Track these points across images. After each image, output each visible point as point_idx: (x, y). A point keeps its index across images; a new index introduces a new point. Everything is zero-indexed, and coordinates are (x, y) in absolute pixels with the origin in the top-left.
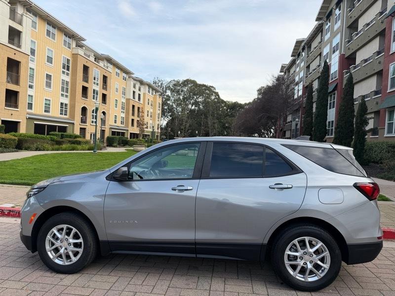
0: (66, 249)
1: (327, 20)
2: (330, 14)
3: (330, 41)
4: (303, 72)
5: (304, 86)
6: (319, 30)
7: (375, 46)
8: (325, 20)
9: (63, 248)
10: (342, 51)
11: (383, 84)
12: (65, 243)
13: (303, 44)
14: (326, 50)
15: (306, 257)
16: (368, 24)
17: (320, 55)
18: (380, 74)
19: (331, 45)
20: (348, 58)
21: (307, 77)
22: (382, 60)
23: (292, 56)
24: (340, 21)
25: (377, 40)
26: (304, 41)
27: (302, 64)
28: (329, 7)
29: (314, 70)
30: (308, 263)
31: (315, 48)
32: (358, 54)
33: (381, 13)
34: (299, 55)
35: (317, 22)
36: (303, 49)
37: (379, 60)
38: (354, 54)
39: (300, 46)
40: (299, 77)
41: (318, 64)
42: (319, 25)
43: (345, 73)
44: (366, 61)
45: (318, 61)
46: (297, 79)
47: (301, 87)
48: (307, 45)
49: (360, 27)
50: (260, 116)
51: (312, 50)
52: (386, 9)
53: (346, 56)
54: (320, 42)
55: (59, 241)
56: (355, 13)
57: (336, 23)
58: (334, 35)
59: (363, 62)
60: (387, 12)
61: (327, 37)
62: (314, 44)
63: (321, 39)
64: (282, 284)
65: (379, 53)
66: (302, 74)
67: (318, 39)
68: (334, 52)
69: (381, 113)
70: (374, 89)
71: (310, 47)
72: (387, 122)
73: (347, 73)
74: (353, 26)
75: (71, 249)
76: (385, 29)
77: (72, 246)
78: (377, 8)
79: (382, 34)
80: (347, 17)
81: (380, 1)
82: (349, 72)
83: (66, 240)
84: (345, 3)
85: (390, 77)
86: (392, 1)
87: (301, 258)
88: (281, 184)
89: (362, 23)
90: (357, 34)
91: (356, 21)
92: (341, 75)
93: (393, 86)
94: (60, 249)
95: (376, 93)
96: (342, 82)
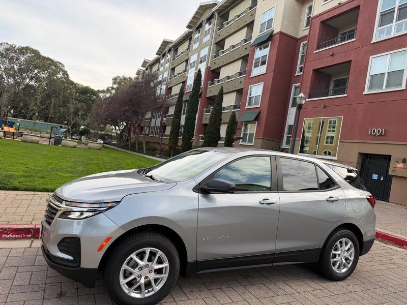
0: (146, 278)
1: (196, 30)
2: (201, 26)
3: (198, 51)
4: (167, 72)
5: (167, 87)
6: (188, 37)
7: (237, 67)
9: (143, 277)
10: (209, 63)
11: (242, 101)
13: (170, 46)
14: (193, 59)
15: (342, 254)
16: (234, 47)
17: (187, 61)
18: (240, 92)
19: (199, 55)
20: (213, 71)
21: (171, 79)
22: (243, 80)
23: (157, 54)
24: (209, 35)
25: (239, 63)
26: (171, 43)
27: (167, 65)
28: (199, 19)
29: (179, 74)
30: (343, 259)
31: (182, 53)
32: (222, 70)
33: (246, 41)
34: (164, 55)
35: (187, 29)
36: (170, 51)
37: (240, 80)
38: (219, 68)
39: (165, 46)
40: (163, 77)
41: (184, 69)
42: (189, 32)
43: (209, 84)
44: (229, 78)
45: (184, 67)
46: (160, 78)
47: (164, 87)
48: (174, 48)
49: (226, 47)
50: (125, 109)
51: (178, 54)
52: (250, 38)
53: (212, 69)
54: (188, 49)
55: (137, 269)
56: (224, 33)
57: (205, 36)
58: (202, 47)
59: (227, 78)
60: (252, 41)
61: (195, 46)
62: (182, 49)
63: (189, 46)
65: (240, 74)
66: (166, 75)
67: (186, 45)
68: (201, 62)
69: (239, 125)
70: (233, 103)
71: (176, 50)
72: (242, 133)
73: (211, 84)
74: (220, 44)
75: (152, 276)
76: (248, 55)
77: (153, 273)
78: (242, 34)
79: (245, 59)
80: (216, 34)
81: (245, 29)
82: (213, 84)
83: (147, 266)
84: (215, 21)
85: (248, 96)
86: (256, 34)
87: (339, 255)
88: (332, 197)
89: (228, 43)
90: (223, 52)
91: (223, 40)
92: (206, 85)
93: (250, 104)
94: (138, 279)
95: (235, 107)
96: (206, 92)
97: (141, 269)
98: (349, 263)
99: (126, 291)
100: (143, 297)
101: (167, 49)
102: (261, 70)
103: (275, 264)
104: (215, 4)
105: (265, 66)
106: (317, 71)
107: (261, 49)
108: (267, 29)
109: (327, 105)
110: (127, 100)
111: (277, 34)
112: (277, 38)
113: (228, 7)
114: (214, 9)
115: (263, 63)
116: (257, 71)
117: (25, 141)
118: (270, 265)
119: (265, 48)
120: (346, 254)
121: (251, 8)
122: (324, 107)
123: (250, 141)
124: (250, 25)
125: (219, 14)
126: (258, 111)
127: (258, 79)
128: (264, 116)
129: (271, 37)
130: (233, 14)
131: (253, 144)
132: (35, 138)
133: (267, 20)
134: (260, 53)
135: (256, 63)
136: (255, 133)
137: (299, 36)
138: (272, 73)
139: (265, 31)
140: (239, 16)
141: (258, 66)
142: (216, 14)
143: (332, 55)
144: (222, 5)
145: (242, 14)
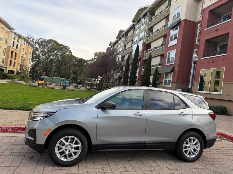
0: (69, 151)
2: (140, 20)
3: (139, 34)
4: (122, 48)
5: (122, 56)
6: (133, 27)
7: (160, 42)
8: (137, 23)
9: (68, 151)
10: (145, 41)
11: (164, 61)
12: (69, 147)
13: (123, 33)
14: (136, 39)
15: (191, 146)
16: (158, 30)
17: (132, 40)
18: (162, 56)
19: (139, 37)
20: (147, 45)
21: (124, 51)
22: (164, 49)
23: (117, 38)
24: (144, 25)
25: (162, 39)
26: (124, 31)
27: (122, 44)
28: (139, 16)
29: (128, 48)
30: (192, 149)
31: (130, 36)
32: (152, 44)
33: (165, 26)
34: (120, 38)
35: (133, 23)
36: (123, 36)
37: (163, 49)
38: (150, 43)
39: (121, 33)
40: (120, 50)
41: (131, 45)
42: (133, 24)
43: (145, 53)
44: (156, 48)
45: (131, 44)
46: (118, 51)
47: (120, 56)
48: (125, 34)
49: (154, 31)
50: (99, 69)
51: (128, 37)
52: (167, 25)
53: (146, 44)
54: (133, 34)
55: (64, 147)
56: (152, 23)
57: (142, 26)
58: (141, 32)
59: (155, 48)
60: (168, 26)
61: (137, 32)
62: (130, 34)
63: (134, 32)
64: (178, 160)
65: (162, 45)
66: (121, 49)
67: (132, 32)
68: (140, 40)
69: (162, 75)
70: (159, 63)
71: (127, 35)
72: (164, 79)
73: (146, 52)
74: (151, 29)
75: (73, 150)
76: (166, 34)
77: (73, 149)
78: (163, 23)
79: (165, 36)
80: (148, 24)
81: (165, 20)
82: (147, 52)
83: (70, 145)
84: (148, 17)
85: (167, 58)
86: (171, 22)
87: (189, 147)
88: (183, 113)
89: (155, 29)
90: (152, 34)
91: (153, 27)
92: (143, 53)
93: (168, 62)
94: (65, 151)
95: (160, 65)
96: (143, 57)
97: (67, 146)
98: (196, 152)
99: (59, 157)
100: (67, 161)
101: (122, 35)
102: (175, 42)
103: (145, 149)
104: (147, 7)
105: (176, 40)
106: (207, 41)
107: (174, 30)
108: (177, 18)
109: (214, 61)
110: (100, 64)
111: (183, 21)
112: (183, 23)
113: (154, 8)
114: (146, 10)
115: (175, 38)
116: (172, 43)
117: (48, 88)
118: (143, 149)
119: (176, 29)
120: (194, 147)
121: (167, 7)
122: (213, 62)
123: (169, 84)
124: (167, 17)
125: (149, 13)
126: (173, 66)
127: (173, 48)
128: (176, 69)
129: (179, 23)
130: (157, 12)
131: (170, 86)
132: (53, 86)
133: (176, 13)
134: (173, 33)
135: (171, 39)
136: (171, 79)
137: (197, 21)
138: (181, 44)
139: (176, 20)
140: (161, 12)
141: (172, 40)
142: (148, 13)
143: (217, 30)
144: (151, 7)
145: (162, 11)
